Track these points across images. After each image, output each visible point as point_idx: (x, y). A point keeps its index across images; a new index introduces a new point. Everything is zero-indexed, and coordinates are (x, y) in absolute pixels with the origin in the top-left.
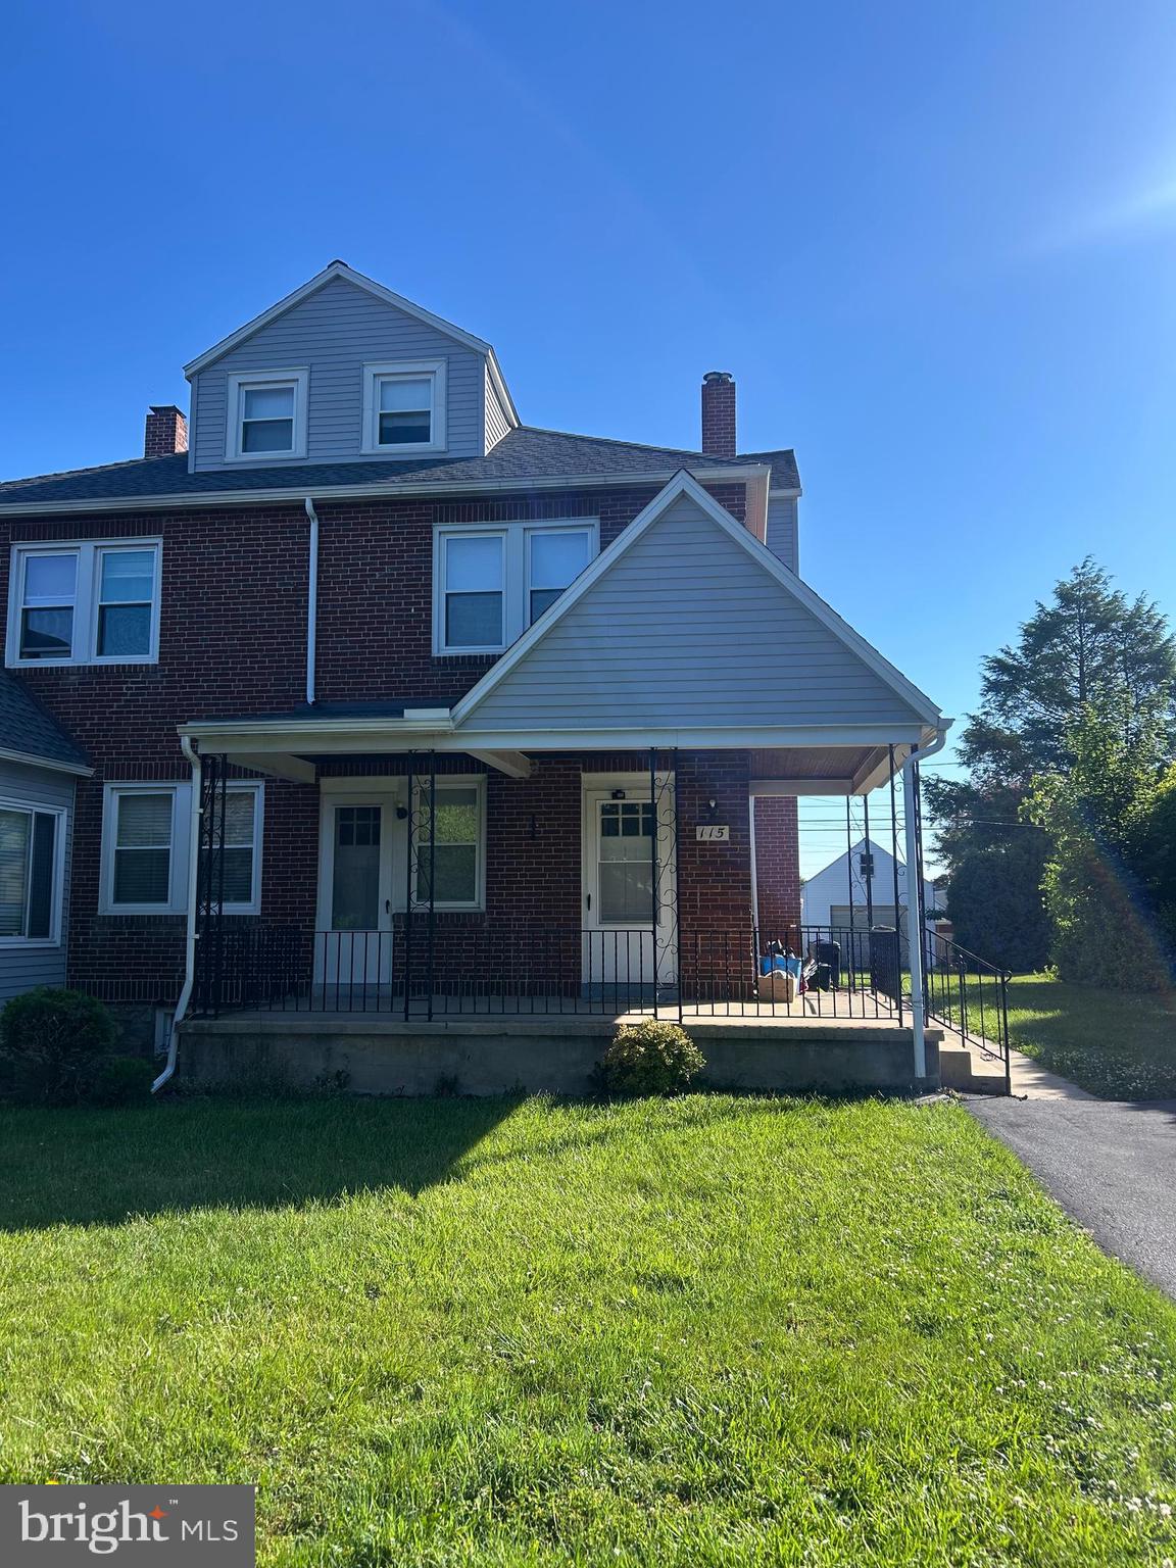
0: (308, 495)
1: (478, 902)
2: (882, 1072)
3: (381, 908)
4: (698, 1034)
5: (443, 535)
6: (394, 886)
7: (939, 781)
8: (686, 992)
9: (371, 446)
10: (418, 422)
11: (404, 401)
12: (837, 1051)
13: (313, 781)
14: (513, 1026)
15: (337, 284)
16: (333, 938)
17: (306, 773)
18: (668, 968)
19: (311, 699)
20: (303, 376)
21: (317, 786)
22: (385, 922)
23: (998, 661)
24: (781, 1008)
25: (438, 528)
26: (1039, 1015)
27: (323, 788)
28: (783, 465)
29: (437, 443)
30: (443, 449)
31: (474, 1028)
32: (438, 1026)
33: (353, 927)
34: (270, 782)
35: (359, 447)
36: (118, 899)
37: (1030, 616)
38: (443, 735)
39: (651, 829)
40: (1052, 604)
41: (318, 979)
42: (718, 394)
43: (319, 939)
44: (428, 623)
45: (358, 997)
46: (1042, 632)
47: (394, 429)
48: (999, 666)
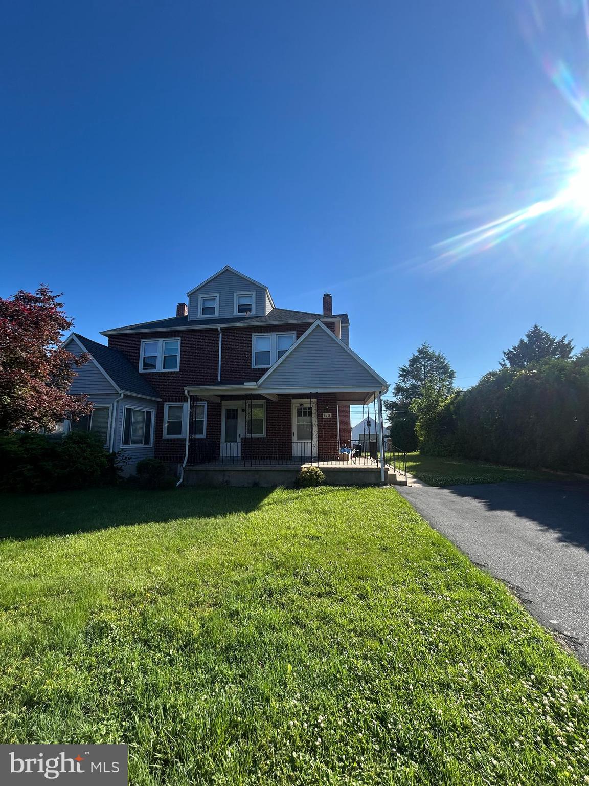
0: (219, 326)
1: (264, 435)
2: (373, 479)
3: (238, 435)
4: (323, 470)
5: (255, 337)
6: (241, 430)
7: (388, 401)
8: (320, 459)
9: (236, 313)
10: (248, 307)
11: (244, 302)
12: (361, 474)
13: (220, 402)
14: (273, 468)
15: (227, 271)
16: (225, 444)
17: (218, 400)
18: (315, 452)
19: (219, 380)
20: (218, 296)
21: (221, 403)
22: (239, 440)
23: (403, 369)
24: (346, 462)
25: (253, 335)
26: (415, 464)
27: (223, 404)
28: (345, 318)
29: (253, 312)
30: (255, 314)
31: (263, 469)
32: (253, 468)
33: (231, 441)
34: (208, 402)
35: (233, 314)
36: (168, 434)
37: (411, 357)
38: (254, 389)
39: (311, 414)
40: (417, 354)
41: (221, 455)
42: (327, 299)
43: (221, 444)
44: (251, 360)
45: (232, 460)
46: (414, 361)
47: (242, 309)
48: (403, 370)
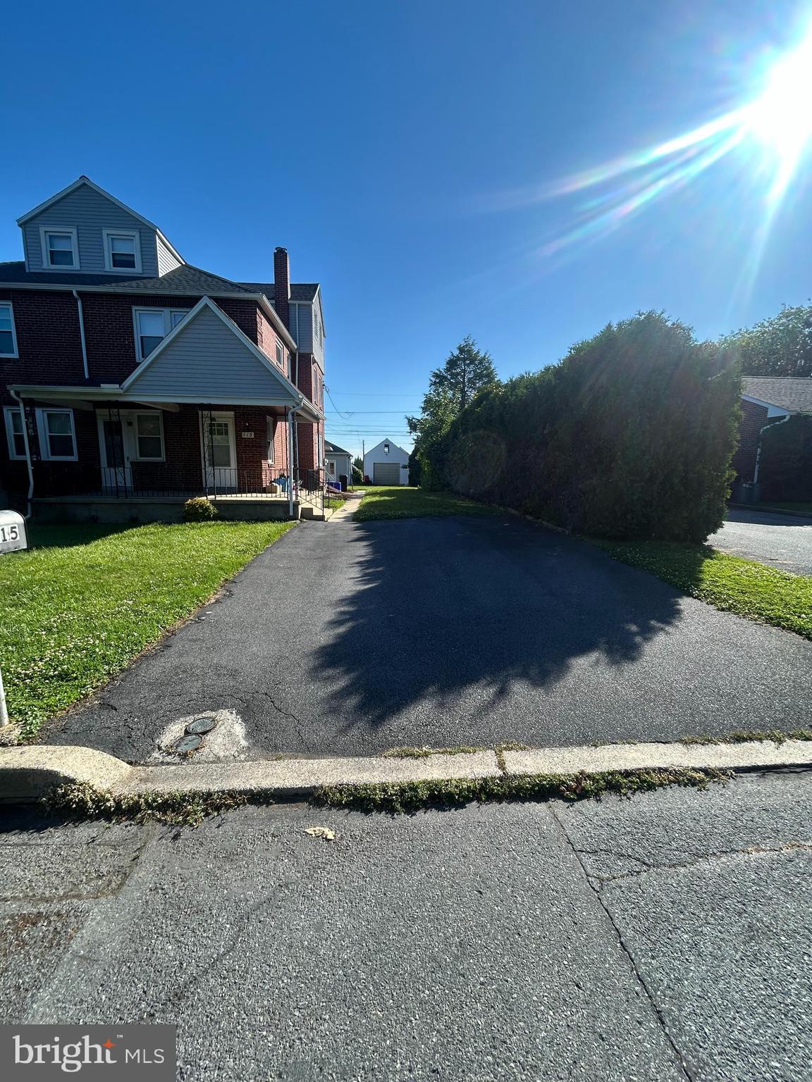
0: (74, 289)
1: (163, 458)
2: (281, 514)
3: (126, 460)
4: (214, 503)
5: (137, 312)
6: (131, 451)
9: (109, 268)
10: (129, 259)
11: (122, 248)
12: (266, 508)
13: (92, 410)
14: (156, 500)
15: (84, 189)
16: (107, 470)
17: (89, 408)
19: (87, 377)
20: (74, 231)
21: (95, 412)
22: (127, 465)
25: (134, 308)
27: (97, 413)
29: (138, 269)
30: (141, 272)
31: (141, 501)
32: (128, 500)
33: (115, 466)
34: (75, 411)
35: (104, 267)
41: (104, 485)
42: (280, 257)
43: (102, 470)
44: (134, 348)
45: (117, 491)
47: (120, 260)
